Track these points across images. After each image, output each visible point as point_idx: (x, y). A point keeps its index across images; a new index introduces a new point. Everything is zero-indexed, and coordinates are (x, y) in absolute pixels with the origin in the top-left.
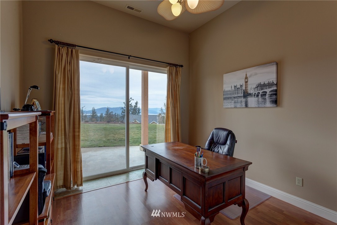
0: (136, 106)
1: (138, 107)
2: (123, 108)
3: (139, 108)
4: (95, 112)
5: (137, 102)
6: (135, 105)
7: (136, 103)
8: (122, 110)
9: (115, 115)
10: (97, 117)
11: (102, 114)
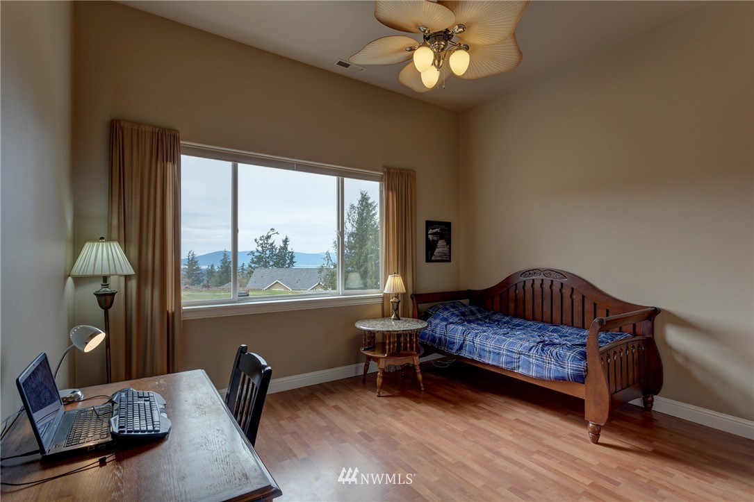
0: (285, 248)
1: (289, 250)
2: (252, 253)
3: (292, 252)
4: (196, 262)
5: (287, 239)
6: (282, 245)
7: (286, 241)
8: (251, 257)
9: (243, 269)
10: (199, 273)
11: (212, 266)
